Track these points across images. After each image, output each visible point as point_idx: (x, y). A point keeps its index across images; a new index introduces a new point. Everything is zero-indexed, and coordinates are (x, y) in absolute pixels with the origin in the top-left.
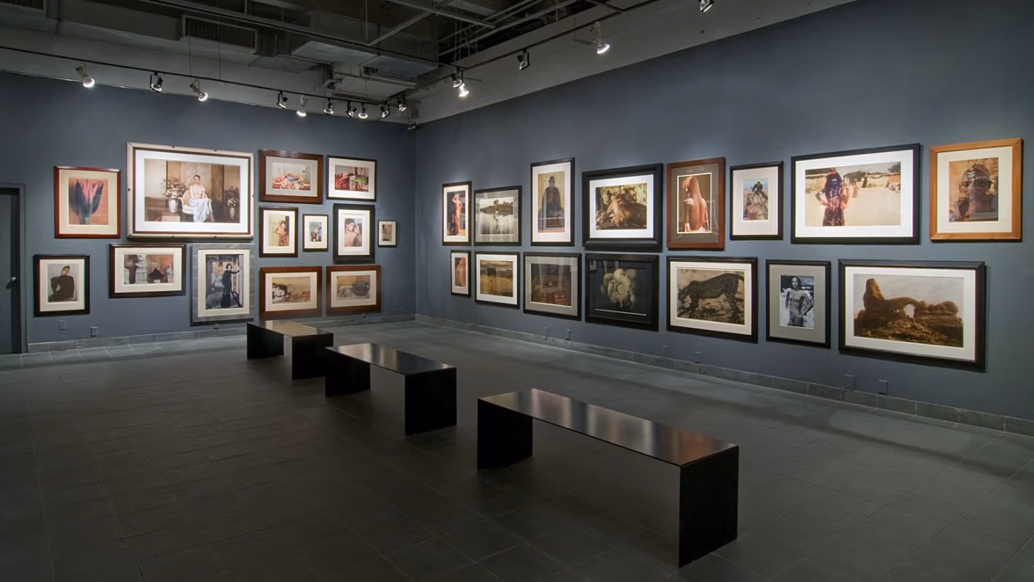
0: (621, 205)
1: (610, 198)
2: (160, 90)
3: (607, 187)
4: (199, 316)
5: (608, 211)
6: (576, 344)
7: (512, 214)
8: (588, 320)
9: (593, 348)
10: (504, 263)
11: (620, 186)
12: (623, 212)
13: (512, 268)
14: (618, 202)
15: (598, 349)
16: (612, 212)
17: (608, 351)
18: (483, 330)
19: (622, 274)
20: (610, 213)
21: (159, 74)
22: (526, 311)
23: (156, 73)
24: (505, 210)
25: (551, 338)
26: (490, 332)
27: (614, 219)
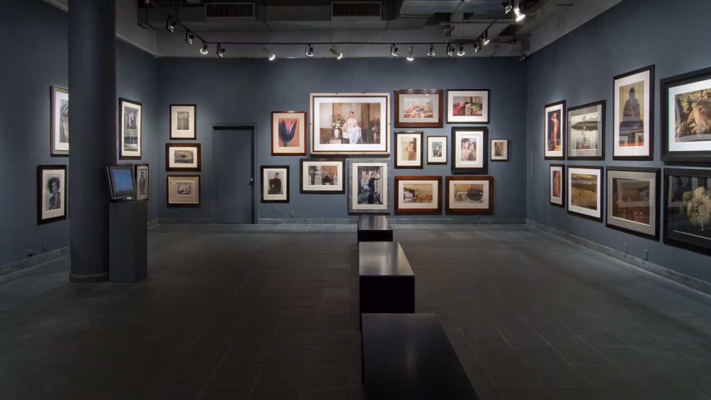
0: (703, 112)
1: (690, 105)
2: (312, 55)
3: (686, 93)
4: (353, 208)
5: (689, 121)
6: (653, 266)
7: (597, 130)
8: (667, 241)
9: (671, 273)
10: (590, 177)
11: (702, 91)
12: (705, 120)
13: (596, 182)
14: (700, 109)
15: (677, 275)
16: (694, 121)
17: (687, 279)
18: (573, 239)
19: (704, 193)
20: (691, 122)
21: (311, 45)
22: (608, 226)
23: (309, 44)
24: (590, 126)
25: (630, 256)
26: (579, 242)
27: (694, 129)
